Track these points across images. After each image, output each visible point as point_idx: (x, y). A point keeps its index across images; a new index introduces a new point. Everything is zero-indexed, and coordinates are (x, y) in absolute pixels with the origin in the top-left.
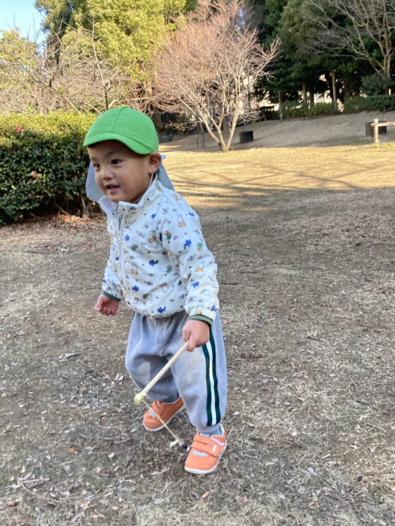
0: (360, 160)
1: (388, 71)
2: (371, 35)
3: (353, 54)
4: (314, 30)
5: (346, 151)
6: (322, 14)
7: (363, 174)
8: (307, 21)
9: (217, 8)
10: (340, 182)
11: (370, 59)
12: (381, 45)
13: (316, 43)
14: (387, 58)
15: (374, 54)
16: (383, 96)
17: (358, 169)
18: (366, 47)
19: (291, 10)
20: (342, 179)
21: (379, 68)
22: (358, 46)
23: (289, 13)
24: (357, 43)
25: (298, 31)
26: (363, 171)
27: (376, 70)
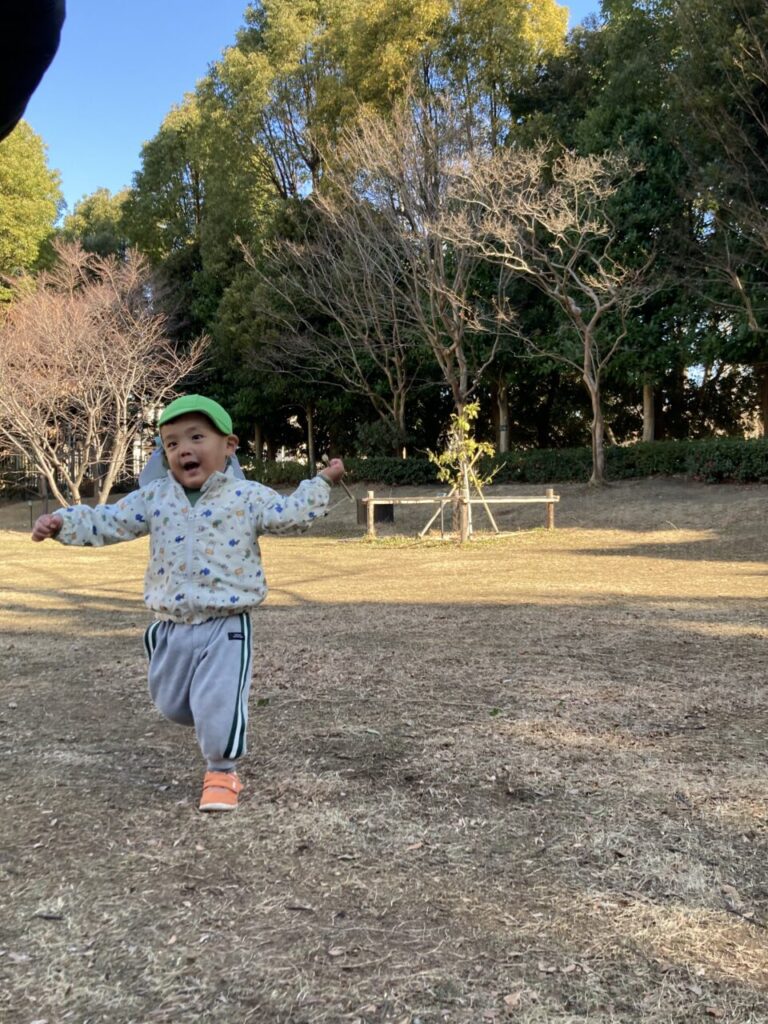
0: (336, 559)
1: (401, 418)
2: (373, 356)
3: (343, 382)
4: (275, 333)
5: (317, 545)
6: (290, 309)
7: (332, 581)
8: (262, 318)
9: (98, 272)
10: (285, 592)
11: (371, 395)
12: (389, 374)
13: (278, 356)
14: (399, 397)
15: (378, 387)
16: (392, 459)
17: (326, 573)
18: (364, 374)
19: (237, 295)
20: (291, 588)
21: (386, 412)
22: (351, 370)
23: (232, 300)
24: (349, 366)
25: (247, 332)
26: (333, 576)
27: (382, 414)
